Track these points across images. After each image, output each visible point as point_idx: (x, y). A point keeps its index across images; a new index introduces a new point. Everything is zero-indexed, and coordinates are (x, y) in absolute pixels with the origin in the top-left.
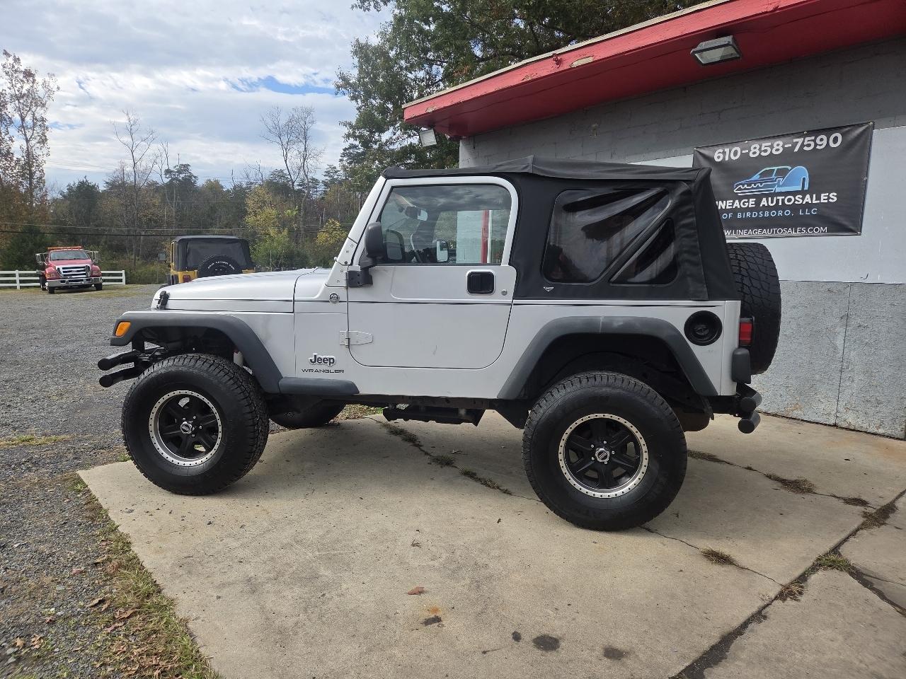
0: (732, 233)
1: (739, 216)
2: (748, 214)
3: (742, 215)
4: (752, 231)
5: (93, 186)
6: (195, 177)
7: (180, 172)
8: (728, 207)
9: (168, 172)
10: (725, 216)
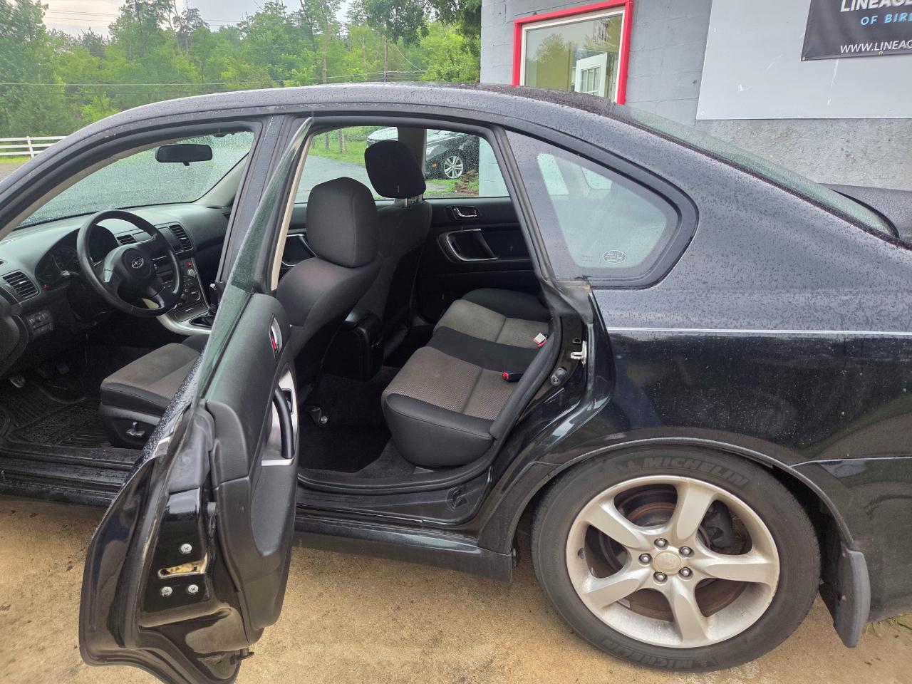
0: (873, 47)
1: (888, 19)
2: (903, 17)
3: (893, 18)
4: (906, 42)
5: (100, 39)
6: (206, 24)
7: (189, 18)
8: (871, 6)
9: (177, 19)
10: (865, 21)
